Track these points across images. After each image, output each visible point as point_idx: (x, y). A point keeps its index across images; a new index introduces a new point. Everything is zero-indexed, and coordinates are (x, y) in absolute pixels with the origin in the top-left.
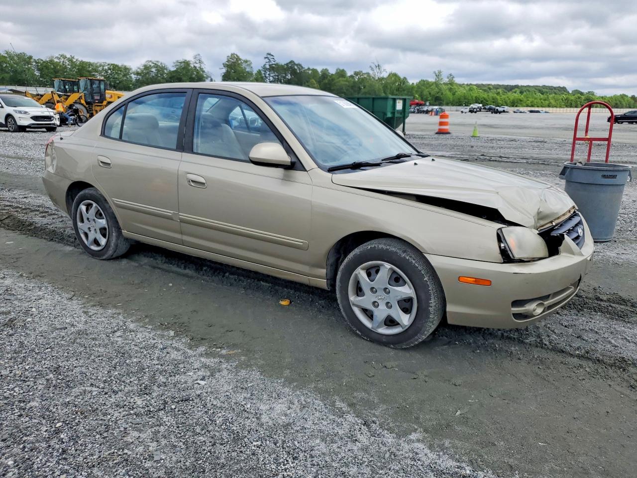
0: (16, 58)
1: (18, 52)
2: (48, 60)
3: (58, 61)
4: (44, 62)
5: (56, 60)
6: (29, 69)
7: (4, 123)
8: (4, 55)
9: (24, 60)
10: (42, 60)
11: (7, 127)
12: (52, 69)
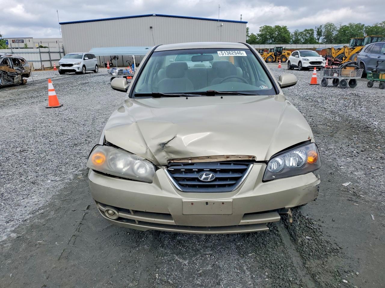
0: (354, 27)
1: (356, 23)
2: (374, 26)
3: (380, 26)
4: (371, 27)
5: (379, 25)
6: (361, 32)
7: (297, 66)
8: (348, 26)
9: (359, 27)
10: (370, 26)
11: (298, 68)
12: (375, 31)
